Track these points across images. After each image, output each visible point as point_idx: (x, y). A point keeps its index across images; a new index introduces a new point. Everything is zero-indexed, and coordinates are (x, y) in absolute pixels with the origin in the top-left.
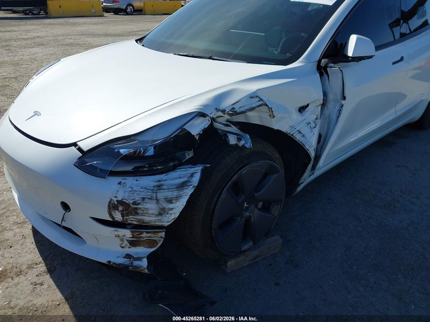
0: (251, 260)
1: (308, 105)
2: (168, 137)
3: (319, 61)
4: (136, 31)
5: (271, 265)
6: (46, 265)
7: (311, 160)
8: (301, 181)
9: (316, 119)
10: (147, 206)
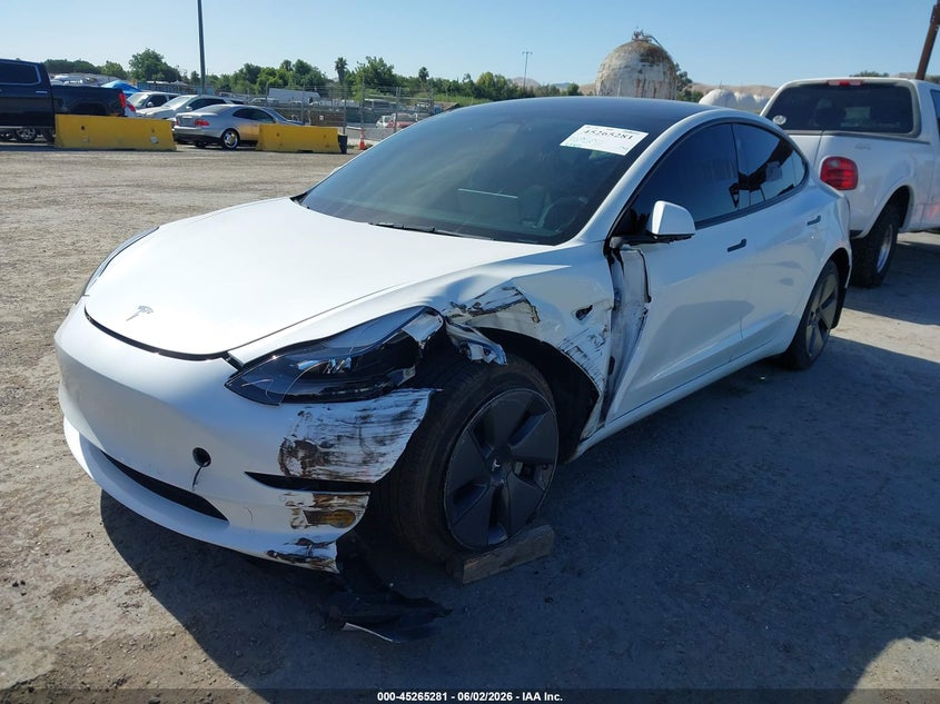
0: (504, 565)
1: (590, 308)
2: (378, 343)
3: (607, 241)
4: (250, 183)
5: (537, 573)
6: (141, 578)
7: (598, 396)
8: (584, 435)
9: (605, 330)
10: (344, 449)
